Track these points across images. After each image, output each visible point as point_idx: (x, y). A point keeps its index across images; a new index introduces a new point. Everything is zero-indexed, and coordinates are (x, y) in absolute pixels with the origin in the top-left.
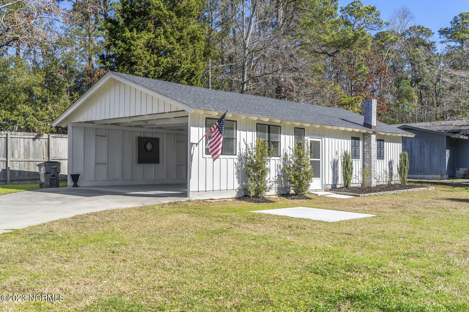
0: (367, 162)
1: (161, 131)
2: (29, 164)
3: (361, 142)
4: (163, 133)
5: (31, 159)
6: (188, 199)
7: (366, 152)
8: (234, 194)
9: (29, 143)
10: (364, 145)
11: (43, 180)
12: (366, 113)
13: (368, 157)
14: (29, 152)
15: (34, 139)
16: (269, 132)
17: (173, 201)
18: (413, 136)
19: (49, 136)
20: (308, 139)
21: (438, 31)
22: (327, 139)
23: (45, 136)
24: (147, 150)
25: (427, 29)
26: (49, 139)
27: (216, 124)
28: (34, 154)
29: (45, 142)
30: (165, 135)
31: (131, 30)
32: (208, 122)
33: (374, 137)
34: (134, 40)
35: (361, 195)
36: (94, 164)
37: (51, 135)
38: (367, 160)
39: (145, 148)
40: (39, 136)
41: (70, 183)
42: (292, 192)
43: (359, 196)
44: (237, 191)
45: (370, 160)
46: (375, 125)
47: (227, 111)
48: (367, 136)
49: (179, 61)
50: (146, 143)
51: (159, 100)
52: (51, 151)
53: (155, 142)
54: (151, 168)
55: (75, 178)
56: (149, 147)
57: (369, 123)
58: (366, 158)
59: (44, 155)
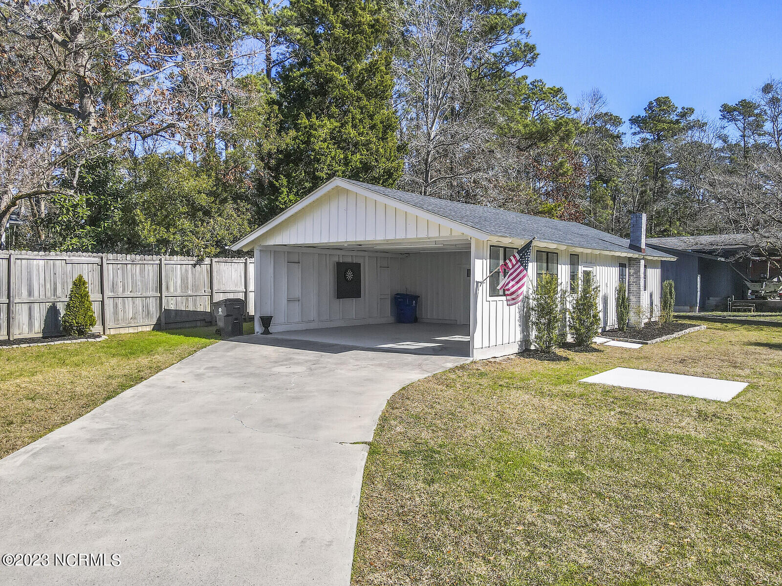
0: (634, 295)
1: (362, 254)
2: (187, 300)
3: (627, 269)
4: (365, 256)
5: (190, 292)
6: (471, 359)
7: (633, 282)
8: (515, 349)
9: (186, 271)
10: (629, 273)
11: (221, 324)
12: (633, 232)
13: (635, 289)
14: (187, 283)
15: (194, 266)
16: (547, 263)
17: (458, 364)
18: (674, 259)
19: (211, 260)
20: (581, 269)
21: (629, 120)
22: (598, 267)
23: (207, 261)
24: (347, 280)
25: (617, 117)
26: (211, 265)
27: (515, 257)
28: (194, 286)
29: (207, 269)
30: (367, 258)
31: (308, 116)
32: (495, 252)
33: (642, 262)
34: (316, 130)
35: (649, 342)
36: (286, 301)
37: (214, 260)
38: (634, 293)
39: (345, 277)
40: (200, 261)
41: (258, 328)
42: (570, 339)
43: (647, 344)
44: (519, 343)
45: (638, 293)
46: (644, 248)
47: (533, 239)
48: (635, 262)
49: (376, 159)
50: (346, 271)
51: (418, 217)
52: (214, 282)
53: (356, 268)
54: (351, 304)
55: (266, 321)
56: (350, 275)
57: (638, 245)
58: (633, 291)
59: (205, 287)
